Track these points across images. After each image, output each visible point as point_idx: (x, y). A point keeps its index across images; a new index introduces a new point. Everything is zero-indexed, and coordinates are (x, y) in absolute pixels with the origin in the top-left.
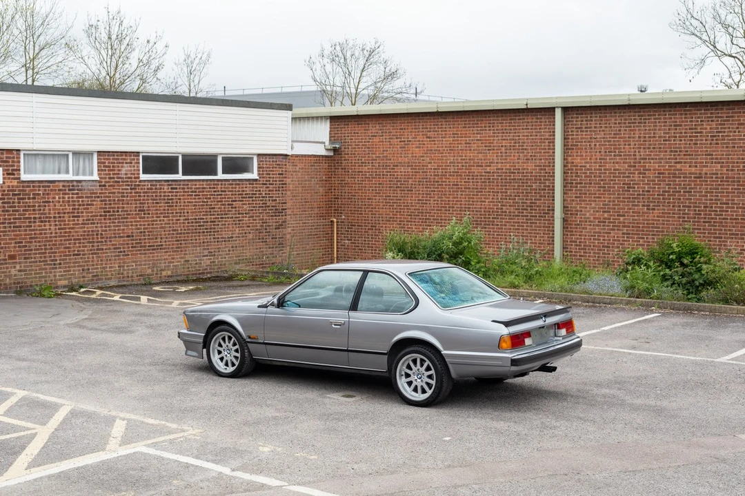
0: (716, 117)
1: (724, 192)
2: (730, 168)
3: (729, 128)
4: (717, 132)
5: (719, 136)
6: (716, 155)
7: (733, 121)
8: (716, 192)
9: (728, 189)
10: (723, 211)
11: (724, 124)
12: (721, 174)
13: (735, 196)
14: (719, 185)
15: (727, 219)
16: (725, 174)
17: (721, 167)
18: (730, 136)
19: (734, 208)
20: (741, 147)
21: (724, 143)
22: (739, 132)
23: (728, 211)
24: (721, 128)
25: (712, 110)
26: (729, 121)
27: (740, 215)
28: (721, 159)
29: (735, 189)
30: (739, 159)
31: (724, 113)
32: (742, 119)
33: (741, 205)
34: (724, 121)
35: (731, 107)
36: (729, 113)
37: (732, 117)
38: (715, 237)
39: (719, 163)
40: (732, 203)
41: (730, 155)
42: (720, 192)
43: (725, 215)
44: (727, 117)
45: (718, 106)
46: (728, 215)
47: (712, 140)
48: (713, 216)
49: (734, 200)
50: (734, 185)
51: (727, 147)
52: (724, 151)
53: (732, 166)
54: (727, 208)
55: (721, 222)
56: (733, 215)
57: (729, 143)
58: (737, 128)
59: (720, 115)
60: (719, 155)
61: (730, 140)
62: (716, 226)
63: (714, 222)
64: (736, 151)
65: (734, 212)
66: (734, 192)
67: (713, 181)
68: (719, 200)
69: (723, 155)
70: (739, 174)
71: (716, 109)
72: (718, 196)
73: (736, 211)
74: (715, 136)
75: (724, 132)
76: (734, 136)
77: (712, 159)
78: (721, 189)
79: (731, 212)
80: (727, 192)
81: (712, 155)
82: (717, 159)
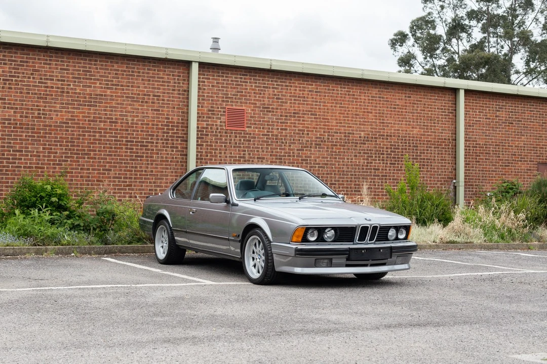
0: (9, 60)
1: (17, 139)
2: (24, 114)
3: (23, 73)
4: (10, 76)
5: (12, 80)
6: (9, 100)
7: (27, 66)
8: (8, 139)
9: (21, 136)
10: (16, 159)
11: (18, 69)
12: (14, 120)
13: (30, 144)
14: (12, 131)
15: (21, 167)
16: (19, 120)
17: (15, 112)
18: (24, 82)
19: (27, 155)
20: (35, 94)
21: (18, 89)
22: (34, 78)
23: (21, 159)
24: (15, 73)
25: (5, 52)
26: (23, 66)
27: (34, 164)
28: (14, 104)
29: (29, 136)
30: (34, 105)
31: (18, 57)
32: (37, 65)
33: (35, 153)
34: (18, 65)
35: (25, 52)
36: (23, 58)
37: (27, 62)
38: (7, 187)
39: (12, 108)
40: (25, 151)
41: (24, 101)
42: (12, 139)
43: (18, 163)
44: (21, 61)
45: (11, 49)
46: (22, 163)
47: (5, 84)
48: (5, 164)
49: (28, 148)
50: (28, 132)
51: (21, 93)
52: (18, 96)
53: (26, 113)
54: (20, 155)
55: (14, 171)
56: (26, 163)
57: (23, 89)
58: (32, 74)
59: (13, 59)
60: (12, 100)
61: (24, 85)
62: (8, 175)
63: (6, 171)
64: (30, 97)
65: (28, 159)
66: (28, 140)
67: (6, 127)
68: (12, 147)
69: (16, 100)
70: (34, 121)
71: (9, 52)
72: (10, 143)
73: (30, 159)
74: (8, 80)
75: (18, 77)
76: (28, 82)
77: (5, 103)
78: (14, 135)
79: (25, 159)
80: (20, 140)
81: (5, 99)
82: (10, 104)
